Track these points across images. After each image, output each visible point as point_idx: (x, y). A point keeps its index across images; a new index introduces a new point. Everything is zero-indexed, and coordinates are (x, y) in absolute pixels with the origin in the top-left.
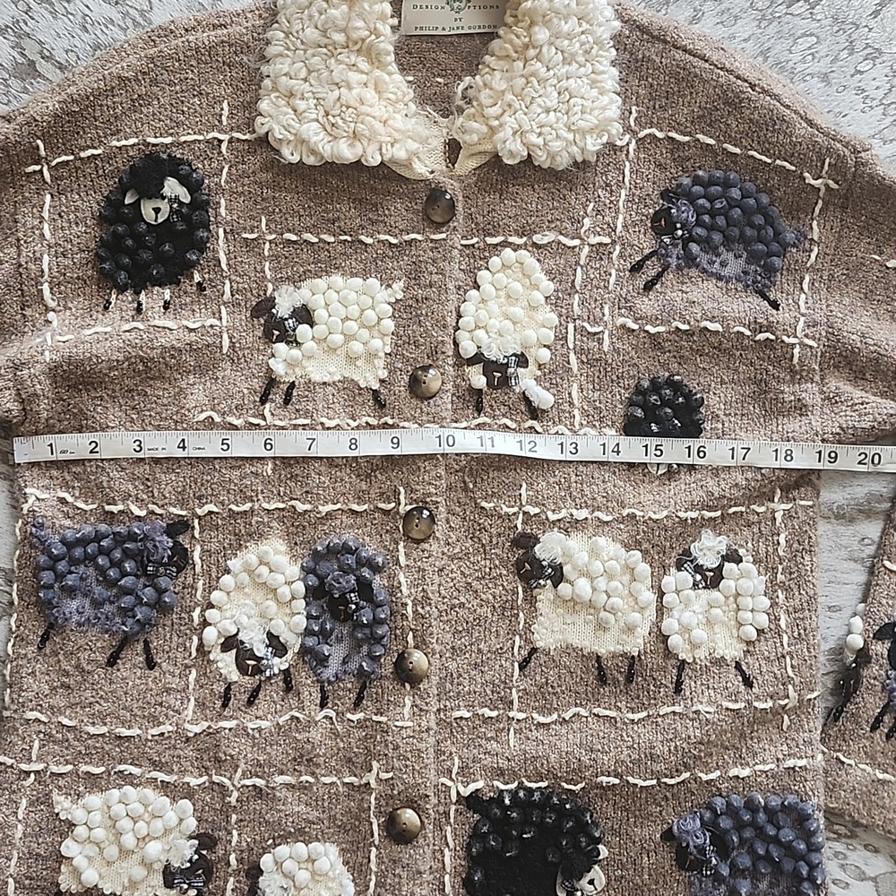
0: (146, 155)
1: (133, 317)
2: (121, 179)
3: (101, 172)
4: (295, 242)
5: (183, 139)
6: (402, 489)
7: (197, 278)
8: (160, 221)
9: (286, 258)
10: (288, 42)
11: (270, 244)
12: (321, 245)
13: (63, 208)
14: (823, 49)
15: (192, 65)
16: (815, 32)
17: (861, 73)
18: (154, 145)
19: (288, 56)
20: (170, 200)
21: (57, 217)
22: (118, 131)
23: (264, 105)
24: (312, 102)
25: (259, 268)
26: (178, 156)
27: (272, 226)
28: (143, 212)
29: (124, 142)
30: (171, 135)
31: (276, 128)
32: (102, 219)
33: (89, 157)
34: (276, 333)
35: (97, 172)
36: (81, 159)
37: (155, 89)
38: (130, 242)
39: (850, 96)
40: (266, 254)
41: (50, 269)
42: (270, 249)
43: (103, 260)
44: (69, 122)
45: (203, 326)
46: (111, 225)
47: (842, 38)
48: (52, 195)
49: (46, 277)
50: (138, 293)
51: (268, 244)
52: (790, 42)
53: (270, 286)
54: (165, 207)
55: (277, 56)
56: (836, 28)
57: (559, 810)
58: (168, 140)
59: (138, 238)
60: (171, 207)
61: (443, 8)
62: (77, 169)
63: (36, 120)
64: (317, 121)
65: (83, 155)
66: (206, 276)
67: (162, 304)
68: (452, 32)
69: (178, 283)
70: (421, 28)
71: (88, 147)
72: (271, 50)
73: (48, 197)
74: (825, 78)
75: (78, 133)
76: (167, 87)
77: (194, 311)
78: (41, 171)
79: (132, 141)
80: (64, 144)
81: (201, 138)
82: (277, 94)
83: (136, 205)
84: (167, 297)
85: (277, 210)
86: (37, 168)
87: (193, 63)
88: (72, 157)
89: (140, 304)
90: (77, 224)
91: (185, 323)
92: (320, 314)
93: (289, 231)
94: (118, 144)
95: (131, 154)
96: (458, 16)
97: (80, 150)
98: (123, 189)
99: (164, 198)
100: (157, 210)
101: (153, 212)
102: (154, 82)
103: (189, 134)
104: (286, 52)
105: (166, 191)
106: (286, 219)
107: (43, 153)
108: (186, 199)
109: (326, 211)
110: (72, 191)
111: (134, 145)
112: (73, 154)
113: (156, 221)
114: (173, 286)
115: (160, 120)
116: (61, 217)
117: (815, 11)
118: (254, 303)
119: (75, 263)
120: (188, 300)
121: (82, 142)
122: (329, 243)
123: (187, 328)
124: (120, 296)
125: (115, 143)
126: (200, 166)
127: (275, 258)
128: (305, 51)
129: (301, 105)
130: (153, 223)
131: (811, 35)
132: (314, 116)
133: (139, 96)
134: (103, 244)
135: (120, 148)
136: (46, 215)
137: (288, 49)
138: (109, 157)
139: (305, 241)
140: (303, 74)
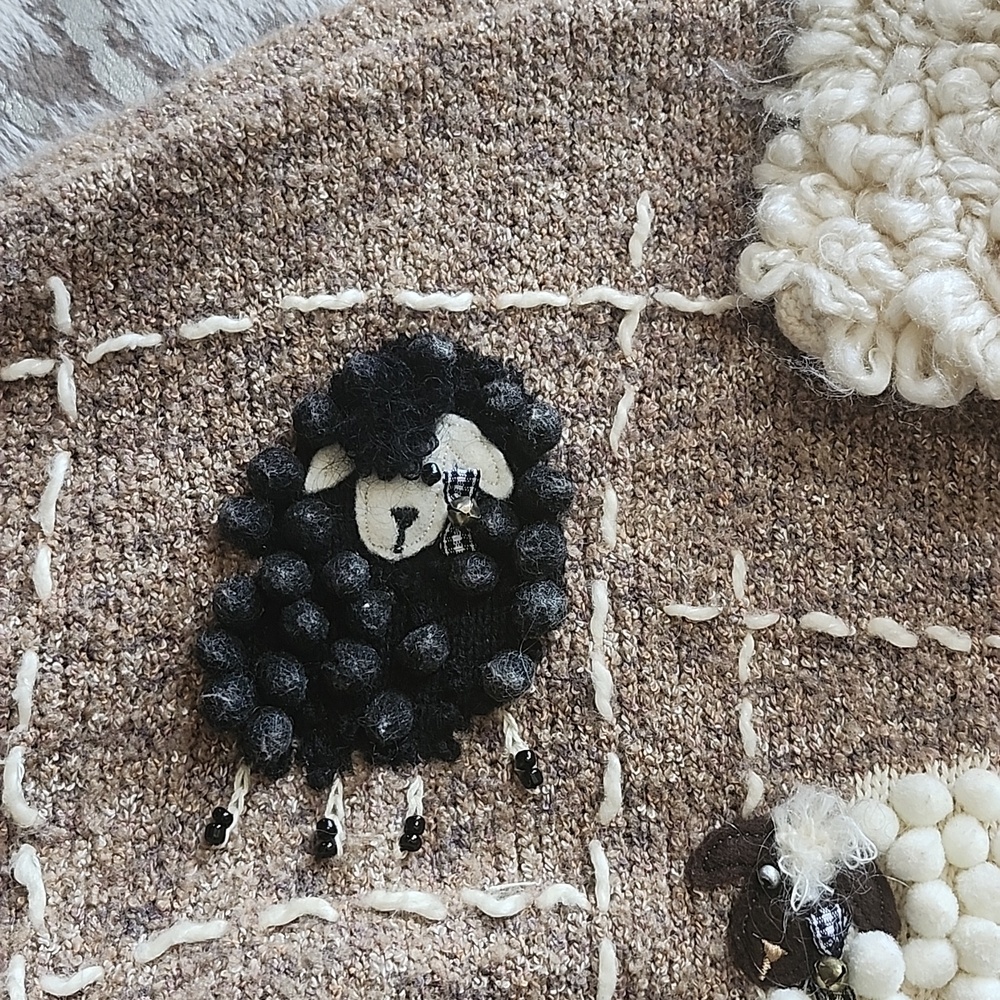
0: (386, 344)
1: (300, 873)
2: (301, 414)
3: (239, 387)
4: (840, 643)
5: (506, 300)
7: (515, 740)
8: (411, 548)
9: (808, 691)
10: (869, 19)
11: (757, 639)
12: (928, 658)
13: (106, 499)
15: (554, 81)
18: (416, 314)
19: (863, 63)
20: (450, 489)
21: (80, 525)
22: (311, 264)
23: (778, 207)
24: (948, 207)
25: (718, 717)
26: (485, 351)
27: (769, 584)
28: (360, 520)
29: (323, 300)
30: (472, 286)
31: (821, 281)
32: (226, 538)
33: (207, 342)
34: (774, 949)
35: (228, 386)
36: (182, 345)
37: (437, 145)
38: (310, 619)
40: (744, 673)
41: (39, 700)
42: (758, 658)
43: (215, 674)
44: (159, 227)
45: (534, 910)
46: (254, 554)
48: (75, 456)
49: (23, 727)
50: (318, 785)
51: (749, 642)
53: (756, 786)
54: (431, 506)
55: (827, 63)
58: (461, 301)
59: (337, 604)
60: (451, 509)
62: (165, 374)
63: (55, 215)
64: (962, 264)
65: (192, 330)
66: (545, 735)
67: (396, 832)
69: (452, 754)
71: (211, 309)
72: (813, 44)
73: (62, 462)
75: (182, 264)
76: (474, 142)
77: (498, 851)
78: (50, 381)
79: (351, 296)
80: (135, 297)
81: (560, 300)
82: (818, 178)
83: (341, 498)
84: (416, 806)
85: (783, 535)
86: (38, 367)
87: (562, 73)
88: (154, 339)
89: (326, 831)
90: (143, 550)
91: (472, 896)
92: (931, 898)
93: (821, 603)
94: (305, 304)
95: (341, 336)
97: (183, 316)
98: (303, 444)
99: (429, 477)
100: (405, 517)
101: (392, 525)
102: (438, 124)
103: (524, 285)
104: (860, 50)
105: (441, 459)
106: (813, 565)
107: (63, 318)
108: (499, 483)
109: (948, 549)
110: (140, 443)
111: (353, 310)
112: (159, 328)
113: (397, 549)
114: (437, 768)
115: (442, 240)
116: (94, 525)
118: (698, 836)
119: (121, 680)
120: (482, 812)
121: (192, 292)
122: (951, 655)
123: (481, 915)
124: (262, 797)
125: (296, 301)
126: (549, 385)
127: (772, 686)
128: (929, 47)
129: (910, 214)
130: (389, 555)
132: (951, 249)
133: (386, 162)
134: (220, 620)
135: (309, 318)
136: (47, 517)
137: (870, 43)
138: (272, 343)
139: (877, 641)
140: (915, 116)
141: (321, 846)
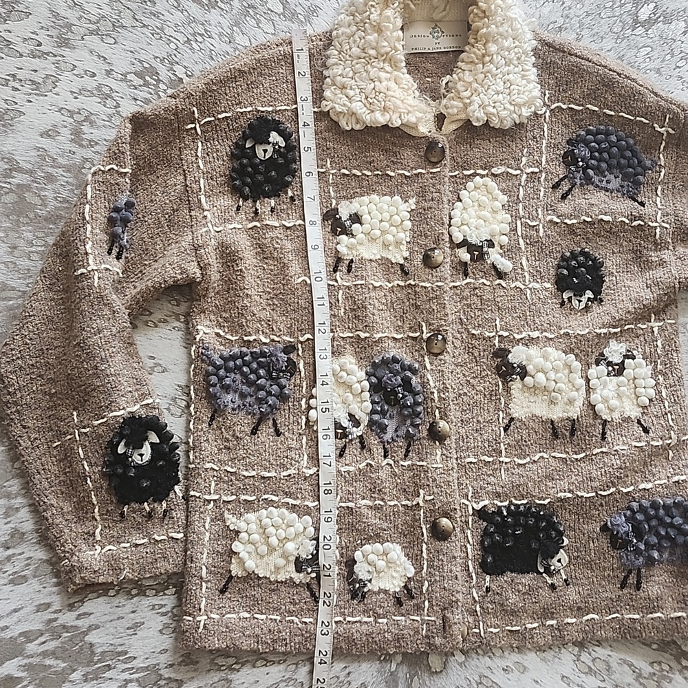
0: (258, 118)
1: (253, 217)
2: (244, 133)
3: (231, 127)
4: (348, 175)
5: (278, 108)
6: (424, 324)
7: (290, 193)
8: (267, 157)
9: (343, 184)
10: (340, 56)
11: (333, 176)
12: (363, 177)
13: (209, 150)
14: (655, 54)
15: (282, 65)
16: (650, 44)
17: (680, 67)
18: (263, 112)
19: (341, 64)
20: (273, 144)
21: (206, 155)
22: (240, 103)
23: (327, 93)
24: (358, 91)
25: (326, 190)
26: (277, 119)
27: (334, 165)
28: (257, 152)
29: (244, 110)
30: (272, 106)
31: (337, 106)
32: (233, 156)
33: (223, 118)
34: (339, 229)
35: (229, 127)
36: (219, 119)
37: (260, 78)
38: (250, 169)
39: (674, 81)
40: (331, 181)
41: (205, 187)
42: (333, 179)
43: (234, 179)
44: (210, 96)
45: (295, 225)
46: (238, 160)
47: (666, 47)
48: (202, 142)
49: (202, 192)
50: (255, 202)
51: (331, 175)
52: (636, 51)
53: (334, 202)
54: (270, 149)
55: (334, 65)
56: (662, 42)
57: (536, 516)
58: (270, 109)
59: (254, 167)
60: (274, 148)
61: (428, 36)
62: (216, 125)
63: (193, 95)
64: (361, 101)
65: (220, 116)
66: (296, 193)
67: (269, 209)
68: (434, 51)
69: (279, 196)
70: (416, 49)
71: (223, 112)
72: (330, 61)
73: (200, 144)
74: (658, 71)
75: (216, 103)
76: (268, 78)
77: (288, 214)
78: (195, 128)
79: (249, 109)
80: (208, 111)
81: (288, 108)
82: (335, 87)
83: (253, 148)
84: (273, 205)
85: (336, 156)
86: (193, 126)
87: (283, 63)
88: (213, 119)
89: (257, 210)
90: (218, 160)
91: (284, 222)
92: (366, 217)
93: (344, 168)
94: (241, 111)
95: (248, 116)
96: (437, 41)
97: (218, 114)
98: (245, 138)
99: (269, 143)
100: (265, 151)
101: (263, 152)
102: (260, 74)
103: (281, 105)
104: (340, 62)
105: (271, 139)
106: (342, 161)
107: (196, 115)
108: (283, 145)
109: (365, 157)
110: (214, 139)
111: (250, 111)
112: (213, 116)
113: (264, 157)
114: (276, 198)
115: (265, 97)
116: (208, 155)
117: (648, 33)
118: (325, 212)
119: (218, 184)
120: (285, 207)
121: (219, 109)
122: (368, 176)
123: (285, 226)
124: (245, 204)
125: (239, 110)
126: (289, 125)
127: (336, 184)
128: (352, 61)
129: (351, 93)
130: (263, 159)
131: (648, 46)
132: (359, 99)
133: (251, 82)
134: (234, 170)
135: (242, 113)
136: (199, 154)
137: (341, 61)
138: (236, 118)
139: (354, 174)
140: (351, 74)
141: (256, 212)
